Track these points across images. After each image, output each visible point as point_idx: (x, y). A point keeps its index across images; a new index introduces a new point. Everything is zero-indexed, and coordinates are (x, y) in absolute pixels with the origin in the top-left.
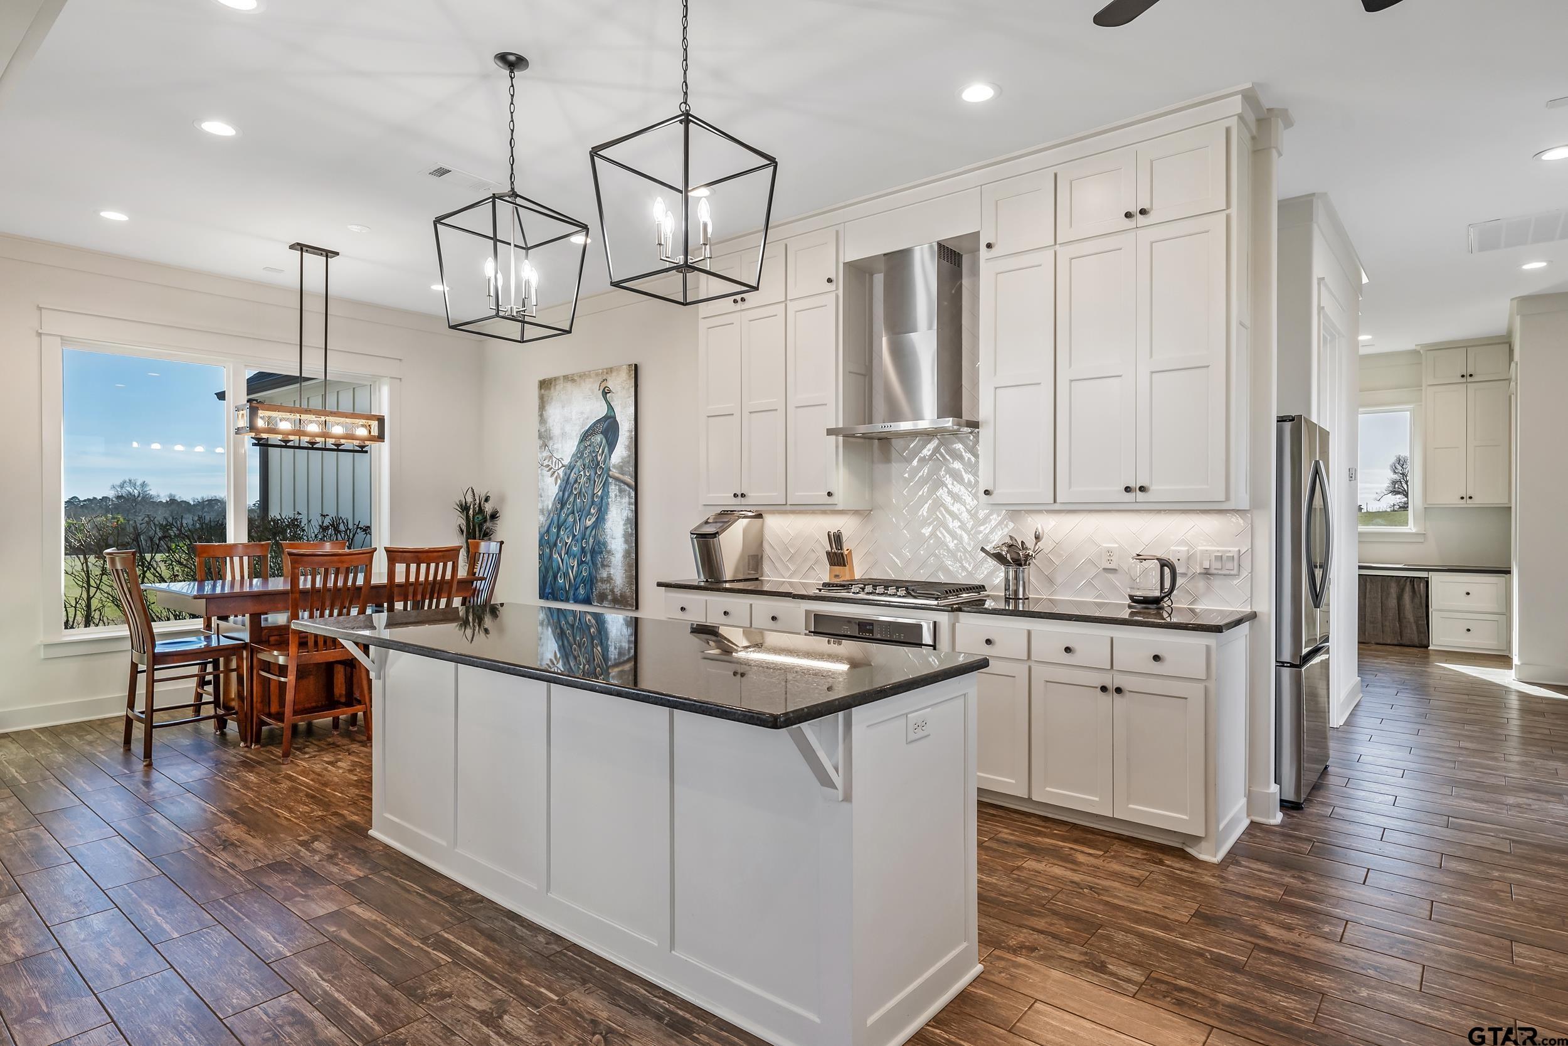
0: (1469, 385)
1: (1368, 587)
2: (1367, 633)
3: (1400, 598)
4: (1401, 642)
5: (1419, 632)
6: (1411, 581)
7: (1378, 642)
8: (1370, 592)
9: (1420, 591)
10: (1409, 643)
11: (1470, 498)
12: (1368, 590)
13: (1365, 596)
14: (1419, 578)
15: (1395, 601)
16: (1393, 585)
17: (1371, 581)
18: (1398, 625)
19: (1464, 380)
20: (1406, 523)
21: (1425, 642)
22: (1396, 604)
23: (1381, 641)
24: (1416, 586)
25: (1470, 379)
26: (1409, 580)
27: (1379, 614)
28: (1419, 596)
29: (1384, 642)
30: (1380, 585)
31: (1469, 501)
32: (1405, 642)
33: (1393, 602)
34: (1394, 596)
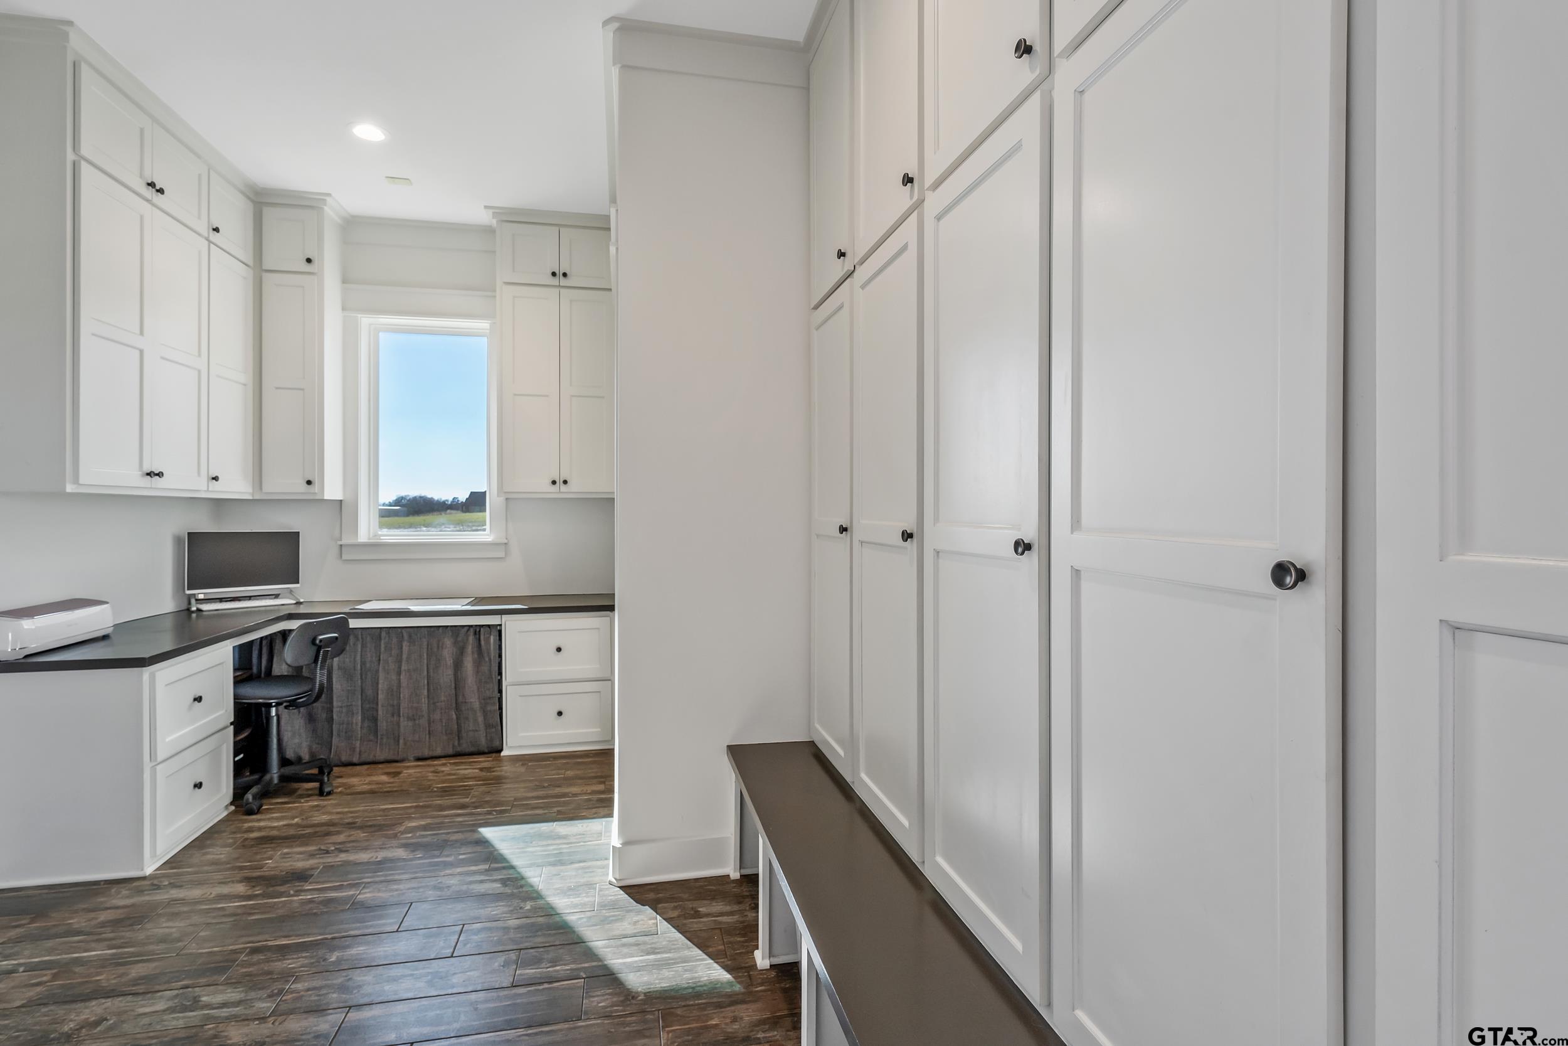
0: (562, 290)
1: (405, 648)
2: (401, 741)
3: (458, 665)
4: (459, 749)
5: (488, 726)
6: (475, 633)
7: (420, 755)
8: (408, 658)
9: (488, 650)
10: (472, 749)
11: (565, 482)
12: (404, 656)
13: (400, 667)
14: (489, 626)
15: (450, 672)
16: (448, 642)
17: (410, 636)
18: (454, 716)
19: (554, 281)
20: (479, 526)
21: (497, 743)
22: (452, 677)
23: (426, 753)
24: (483, 643)
25: (564, 282)
26: (472, 630)
27: (424, 701)
28: (487, 659)
29: (432, 754)
30: (425, 644)
31: (564, 488)
32: (465, 747)
33: (446, 676)
34: (450, 662)
